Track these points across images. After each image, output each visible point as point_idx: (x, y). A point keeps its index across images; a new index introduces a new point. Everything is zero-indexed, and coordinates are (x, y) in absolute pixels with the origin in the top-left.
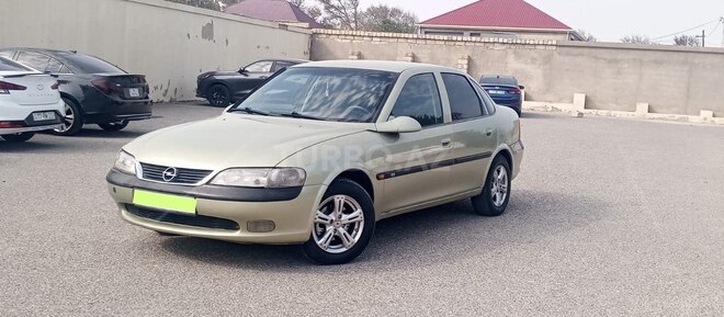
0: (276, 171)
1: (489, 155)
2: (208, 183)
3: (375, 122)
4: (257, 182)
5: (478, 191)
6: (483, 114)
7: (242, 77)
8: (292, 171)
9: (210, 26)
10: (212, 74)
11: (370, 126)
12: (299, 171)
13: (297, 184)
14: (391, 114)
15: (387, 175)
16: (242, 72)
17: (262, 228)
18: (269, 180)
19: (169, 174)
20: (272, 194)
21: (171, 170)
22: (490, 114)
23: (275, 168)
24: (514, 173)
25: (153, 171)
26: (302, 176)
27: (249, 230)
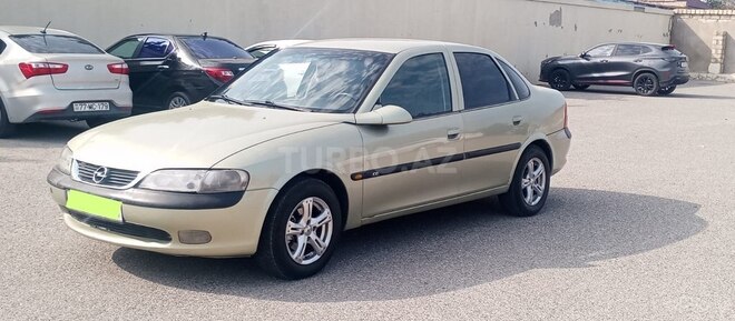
0: (212, 173)
1: (517, 146)
2: (136, 186)
3: (355, 112)
4: (191, 186)
5: (505, 188)
6: (511, 98)
7: (584, 61)
8: (233, 173)
9: (558, 13)
10: (555, 59)
11: (349, 117)
12: (241, 173)
13: (237, 189)
14: (377, 103)
15: (367, 175)
16: (583, 56)
17: (197, 240)
18: (203, 184)
19: (99, 174)
20: (205, 200)
21: (102, 170)
22: (522, 98)
23: (210, 169)
24: (555, 166)
25: (88, 171)
26: (243, 178)
27: (181, 241)
